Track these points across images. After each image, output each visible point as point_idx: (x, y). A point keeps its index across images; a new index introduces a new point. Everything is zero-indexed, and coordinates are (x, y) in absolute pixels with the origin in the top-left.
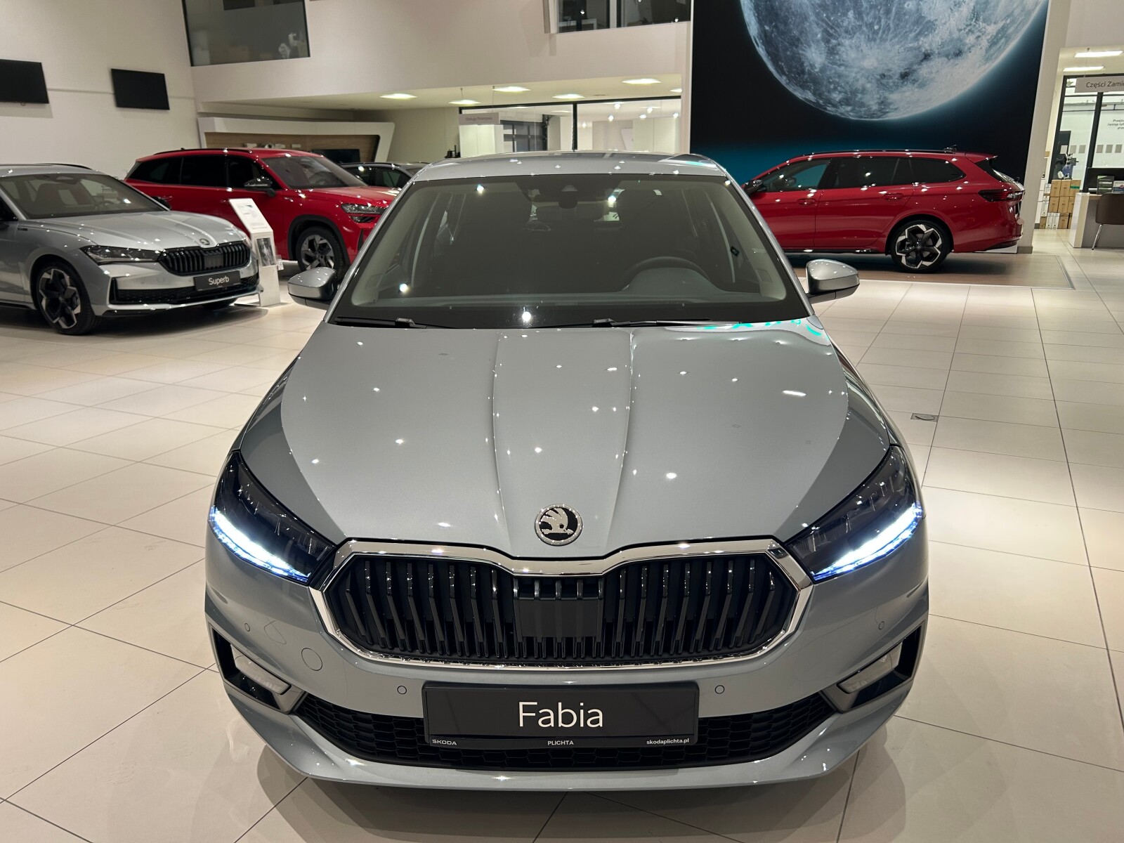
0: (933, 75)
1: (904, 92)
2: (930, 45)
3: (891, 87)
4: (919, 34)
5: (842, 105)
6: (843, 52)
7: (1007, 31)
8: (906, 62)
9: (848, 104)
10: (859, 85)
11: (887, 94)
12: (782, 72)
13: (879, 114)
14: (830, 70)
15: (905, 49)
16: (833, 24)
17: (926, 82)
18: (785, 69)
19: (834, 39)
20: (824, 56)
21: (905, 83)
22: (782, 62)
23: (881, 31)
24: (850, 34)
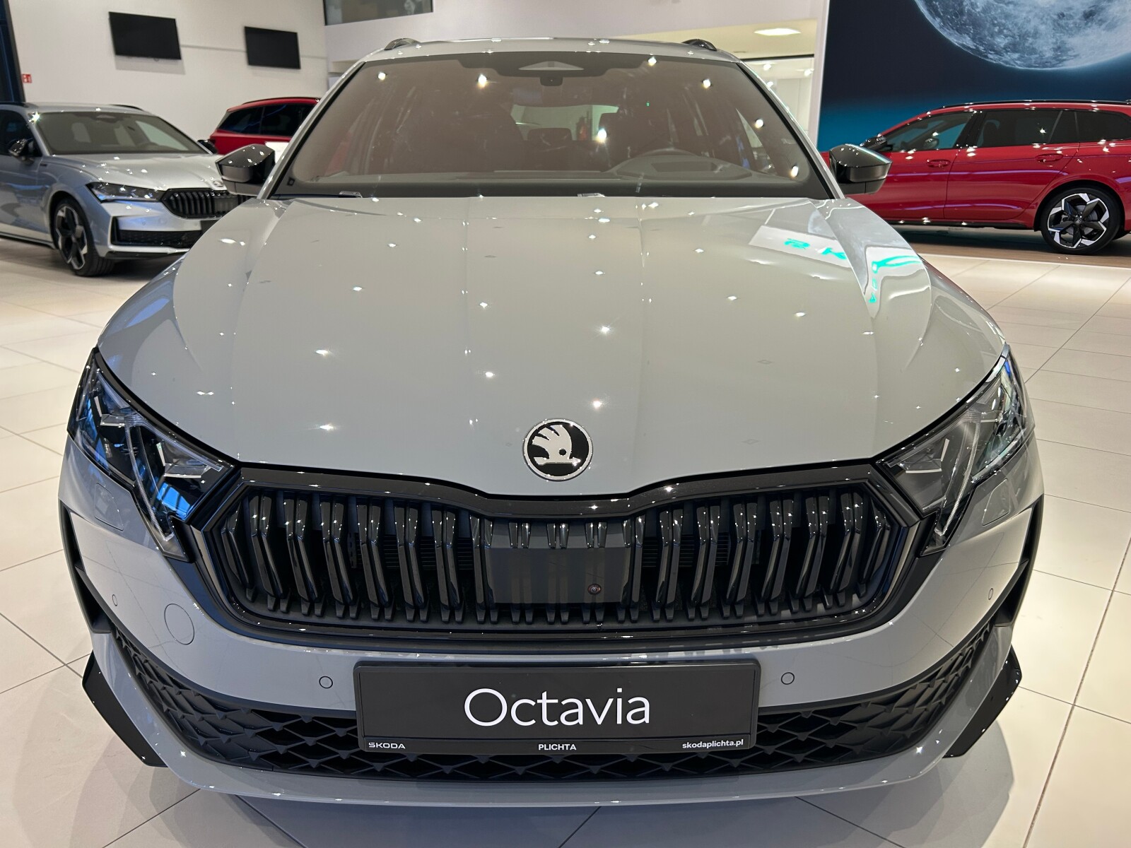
0: (1127, 14)
1: (1087, 35)
3: (1071, 29)
5: (1007, 52)
9: (1015, 51)
10: (1030, 27)
11: (1065, 38)
12: (935, 14)
13: (1054, 62)
17: (1116, 23)
18: (939, 10)
21: (1090, 24)
22: (936, 2)
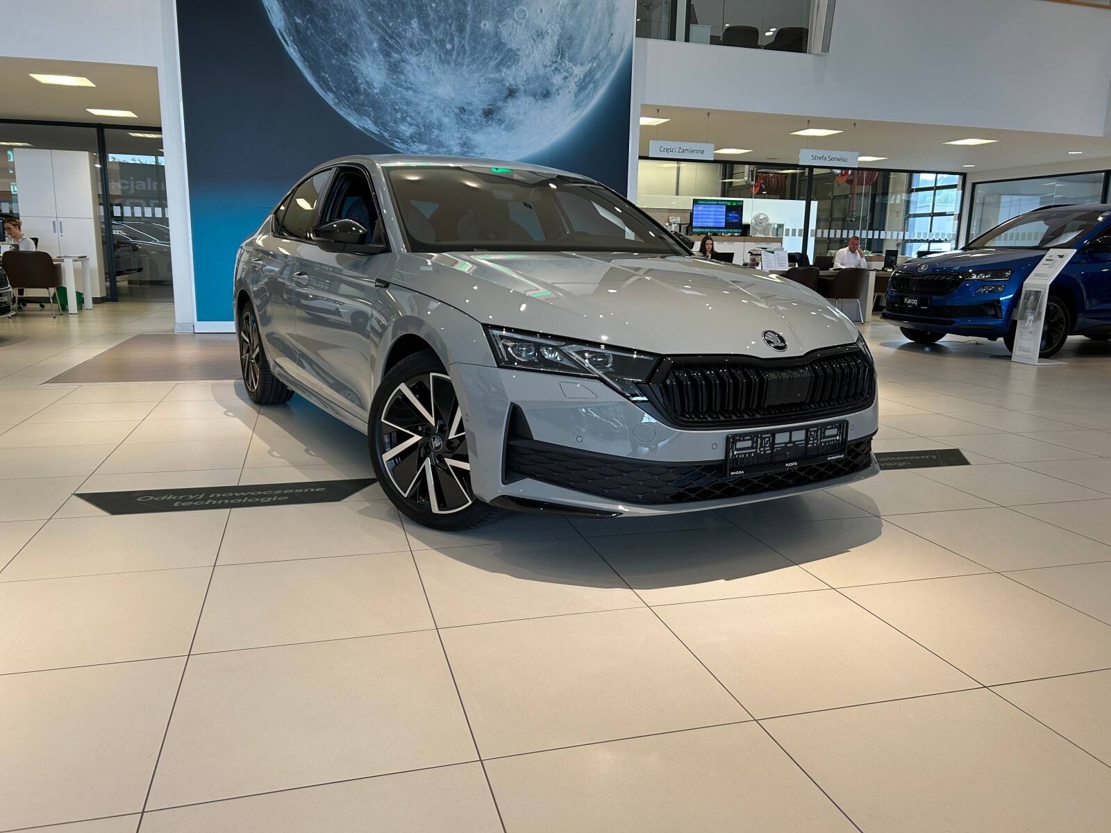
0: (522, 117)
1: (490, 133)
2: (514, 79)
3: (474, 125)
4: (501, 63)
5: (414, 142)
6: (409, 71)
7: (594, 75)
8: (489, 97)
9: (422, 142)
10: (433, 118)
12: (327, 88)
14: (395, 94)
15: (486, 79)
16: (393, 32)
17: (514, 124)
18: (330, 83)
19: (396, 52)
20: (384, 73)
21: (490, 122)
22: (325, 73)
23: (455, 52)
24: (417, 50)
